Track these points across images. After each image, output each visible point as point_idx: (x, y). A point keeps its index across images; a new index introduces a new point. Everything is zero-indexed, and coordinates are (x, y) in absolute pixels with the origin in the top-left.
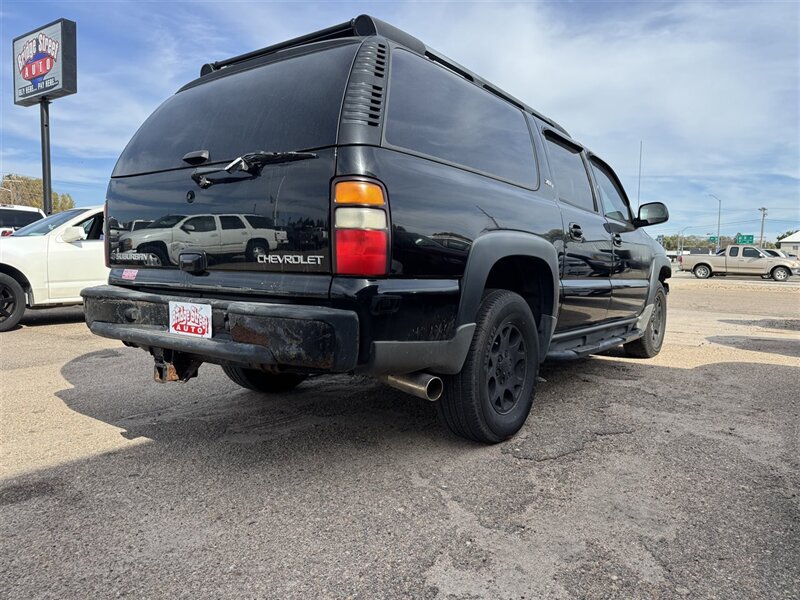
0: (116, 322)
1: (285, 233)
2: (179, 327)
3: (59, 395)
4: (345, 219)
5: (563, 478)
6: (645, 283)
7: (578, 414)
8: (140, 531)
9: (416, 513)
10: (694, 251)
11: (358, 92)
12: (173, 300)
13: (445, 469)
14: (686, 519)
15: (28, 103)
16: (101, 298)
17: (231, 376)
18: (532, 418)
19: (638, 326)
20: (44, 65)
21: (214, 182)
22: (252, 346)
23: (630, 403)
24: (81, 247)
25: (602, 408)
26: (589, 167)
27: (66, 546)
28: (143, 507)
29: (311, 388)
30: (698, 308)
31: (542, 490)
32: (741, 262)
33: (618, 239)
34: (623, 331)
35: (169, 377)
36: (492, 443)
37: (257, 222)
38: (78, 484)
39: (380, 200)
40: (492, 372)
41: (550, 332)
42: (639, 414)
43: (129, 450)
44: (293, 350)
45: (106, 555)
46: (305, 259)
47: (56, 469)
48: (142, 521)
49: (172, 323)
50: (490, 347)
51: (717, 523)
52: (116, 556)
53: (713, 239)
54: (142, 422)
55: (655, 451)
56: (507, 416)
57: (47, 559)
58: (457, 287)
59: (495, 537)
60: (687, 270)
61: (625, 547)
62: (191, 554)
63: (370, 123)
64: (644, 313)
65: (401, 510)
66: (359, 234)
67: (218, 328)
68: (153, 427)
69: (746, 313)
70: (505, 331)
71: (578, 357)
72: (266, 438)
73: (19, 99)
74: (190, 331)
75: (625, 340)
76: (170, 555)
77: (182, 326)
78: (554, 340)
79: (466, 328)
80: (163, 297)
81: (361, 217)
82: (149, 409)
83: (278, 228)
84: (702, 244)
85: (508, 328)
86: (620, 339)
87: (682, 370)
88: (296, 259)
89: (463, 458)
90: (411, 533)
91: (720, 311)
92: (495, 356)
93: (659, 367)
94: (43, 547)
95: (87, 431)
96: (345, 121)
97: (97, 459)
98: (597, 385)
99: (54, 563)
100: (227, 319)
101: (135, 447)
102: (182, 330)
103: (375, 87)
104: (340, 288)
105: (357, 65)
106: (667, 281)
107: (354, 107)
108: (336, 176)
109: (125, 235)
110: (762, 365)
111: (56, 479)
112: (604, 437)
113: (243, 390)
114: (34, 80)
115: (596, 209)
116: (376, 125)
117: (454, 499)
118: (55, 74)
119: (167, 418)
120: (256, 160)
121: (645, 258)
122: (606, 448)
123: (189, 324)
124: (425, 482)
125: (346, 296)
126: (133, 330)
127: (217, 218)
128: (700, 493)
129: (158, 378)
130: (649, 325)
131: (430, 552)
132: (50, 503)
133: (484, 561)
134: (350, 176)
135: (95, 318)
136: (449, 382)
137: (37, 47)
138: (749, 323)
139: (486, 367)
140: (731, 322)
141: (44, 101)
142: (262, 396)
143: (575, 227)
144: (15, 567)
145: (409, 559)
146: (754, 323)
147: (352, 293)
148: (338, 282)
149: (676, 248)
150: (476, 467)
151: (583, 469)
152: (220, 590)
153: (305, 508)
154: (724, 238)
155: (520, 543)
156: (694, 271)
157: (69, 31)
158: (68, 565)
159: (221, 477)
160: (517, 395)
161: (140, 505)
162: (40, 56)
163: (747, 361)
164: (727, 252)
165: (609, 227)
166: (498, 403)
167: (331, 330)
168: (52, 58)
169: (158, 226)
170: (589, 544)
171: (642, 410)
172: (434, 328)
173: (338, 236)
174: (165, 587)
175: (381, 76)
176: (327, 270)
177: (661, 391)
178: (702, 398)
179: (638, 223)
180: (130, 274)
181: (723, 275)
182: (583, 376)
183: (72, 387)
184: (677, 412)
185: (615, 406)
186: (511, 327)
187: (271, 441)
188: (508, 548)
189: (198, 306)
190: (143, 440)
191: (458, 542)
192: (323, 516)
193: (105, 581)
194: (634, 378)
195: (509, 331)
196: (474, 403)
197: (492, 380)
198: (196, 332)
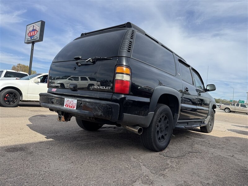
0: (48, 103)
1: (100, 83)
2: (67, 106)
3: (28, 125)
4: (119, 77)
5: (178, 163)
6: (207, 109)
7: (184, 146)
8: (49, 163)
9: (132, 168)
10: (225, 104)
11: (125, 42)
12: (66, 98)
13: (141, 157)
14: (216, 178)
15: (28, 43)
16: (45, 96)
17: (79, 124)
18: (170, 146)
19: (205, 122)
20: (35, 33)
21: (82, 65)
22: (88, 111)
23: (201, 145)
24: (38, 84)
25: (192, 145)
26: (192, 71)
27: (27, 165)
28: (50, 157)
29: (102, 131)
30: (225, 121)
31: (171, 166)
32: (240, 108)
33: (200, 94)
34: (200, 123)
35: (62, 120)
36: (157, 151)
37: (91, 79)
38: (31, 149)
39: (129, 73)
40: (158, 129)
41: (177, 119)
42: (203, 148)
43: (47, 142)
44: (100, 113)
45: (39, 168)
46: (106, 88)
47: (25, 145)
48: (50, 161)
49: (65, 104)
50: (158, 121)
51: (226, 181)
52: (41, 169)
53: (231, 101)
54: (51, 135)
55: (208, 159)
56: (162, 143)
57: (22, 168)
58: (149, 101)
59: (155, 177)
60: (222, 110)
61: (196, 184)
62: (63, 171)
63: (128, 51)
64: (207, 118)
65: (127, 166)
66: (122, 81)
67: (78, 106)
68: (54, 137)
69: (241, 124)
70: (163, 116)
71: (185, 128)
72: (88, 143)
73: (26, 42)
74: (70, 107)
75: (200, 125)
76: (57, 171)
77: (68, 106)
78: (178, 122)
79: (151, 113)
80: (63, 97)
81: (123, 77)
82: (54, 132)
83: (98, 81)
84: (228, 102)
85: (164, 116)
86: (199, 125)
87: (219, 137)
88: (103, 88)
89: (147, 154)
90: (130, 173)
91: (232, 122)
92: (159, 124)
93: (211, 136)
94: (20, 165)
95: (35, 136)
96: (121, 50)
97: (37, 143)
98: (191, 139)
99: (23, 169)
100: (81, 103)
101: (49, 141)
102: (68, 107)
103: (130, 42)
104: (115, 97)
105: (126, 35)
106: (215, 109)
107: (124, 46)
108: (117, 65)
109: (53, 81)
110: (244, 138)
111: (25, 147)
112: (192, 153)
113: (82, 129)
114: (31, 37)
115: (193, 84)
116: (129, 52)
117: (143, 165)
118: (37, 36)
119: (59, 134)
120: (95, 59)
121: (208, 102)
122: (192, 156)
123: (70, 105)
124: (135, 160)
125: (117, 99)
126: (53, 106)
127: (80, 77)
128: (221, 172)
129: (59, 120)
130: (208, 122)
131: (135, 179)
132: (23, 153)
133: (151, 183)
134: (121, 65)
135: (42, 102)
136: (145, 130)
137: (33, 28)
138: (241, 127)
139: (156, 127)
140: (236, 126)
141: (33, 43)
142: (87, 131)
143: (186, 88)
144: (12, 169)
145: (128, 180)
146: (243, 127)
147: (118, 98)
148: (114, 95)
149: (219, 103)
150: (151, 157)
151: (184, 161)
152: (71, 181)
153: (98, 163)
154: (235, 101)
155: (163, 179)
156: (224, 110)
157: (43, 24)
158: (27, 170)
159: (74, 152)
160: (165, 137)
161: (49, 157)
162: (34, 30)
163: (240, 137)
164: (236, 105)
165: (197, 90)
166: (159, 139)
167: (111, 108)
168: (37, 31)
169: (62, 79)
170: (184, 182)
171: (205, 147)
172: (142, 112)
173: (116, 82)
174: (55, 179)
175: (132, 39)
176: (112, 91)
177: (211, 143)
178: (224, 146)
179: (206, 90)
180: (54, 90)
181: (234, 112)
182: (187, 136)
183: (31, 123)
184: (216, 149)
185: (196, 145)
186: (165, 116)
187: (89, 144)
188: (159, 180)
189: (73, 100)
190: (51, 139)
191: (144, 177)
192: (103, 165)
193: (38, 175)
194: (203, 138)
195: (164, 117)
196: (152, 137)
197: (158, 131)
198: (72, 107)
